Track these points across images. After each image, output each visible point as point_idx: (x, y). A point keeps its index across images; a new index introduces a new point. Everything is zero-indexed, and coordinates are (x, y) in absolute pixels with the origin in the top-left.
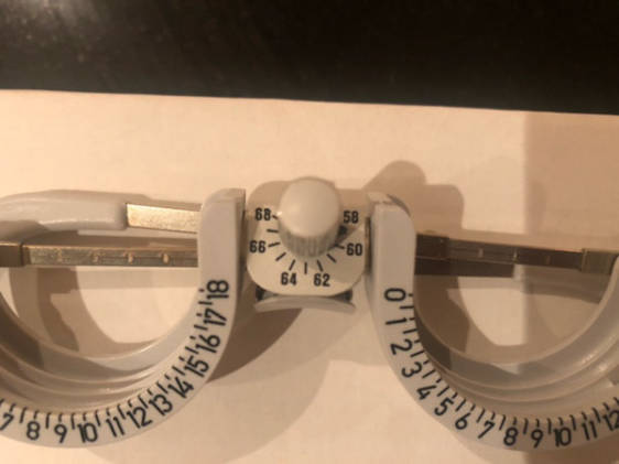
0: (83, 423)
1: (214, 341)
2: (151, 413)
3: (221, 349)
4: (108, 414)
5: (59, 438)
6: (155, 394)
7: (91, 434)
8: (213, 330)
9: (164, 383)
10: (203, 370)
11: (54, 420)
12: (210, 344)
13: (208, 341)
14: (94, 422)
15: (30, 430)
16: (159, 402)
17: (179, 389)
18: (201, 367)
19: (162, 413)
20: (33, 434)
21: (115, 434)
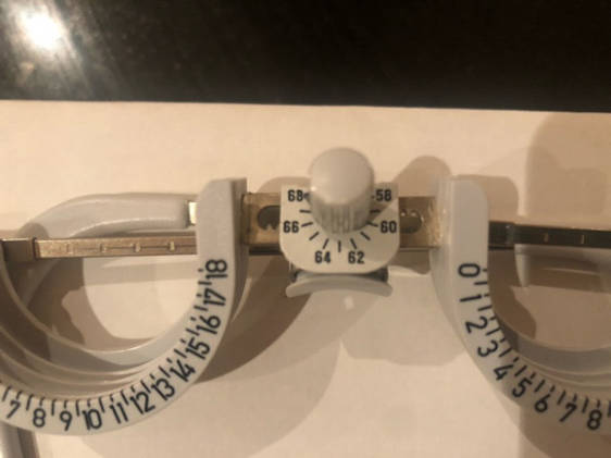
0: (87, 409)
1: (214, 322)
2: (154, 398)
3: (221, 330)
4: (112, 400)
5: (64, 425)
6: (157, 378)
7: (95, 421)
8: (213, 310)
9: (166, 367)
10: (204, 353)
11: (59, 406)
12: (210, 325)
13: (208, 322)
14: (98, 408)
15: (36, 418)
16: (162, 386)
17: (180, 372)
18: (202, 349)
19: (165, 397)
20: (39, 422)
21: (119, 421)
